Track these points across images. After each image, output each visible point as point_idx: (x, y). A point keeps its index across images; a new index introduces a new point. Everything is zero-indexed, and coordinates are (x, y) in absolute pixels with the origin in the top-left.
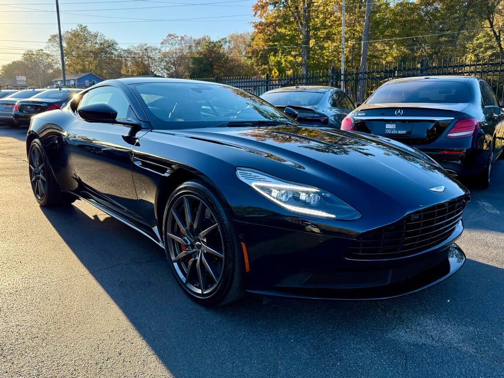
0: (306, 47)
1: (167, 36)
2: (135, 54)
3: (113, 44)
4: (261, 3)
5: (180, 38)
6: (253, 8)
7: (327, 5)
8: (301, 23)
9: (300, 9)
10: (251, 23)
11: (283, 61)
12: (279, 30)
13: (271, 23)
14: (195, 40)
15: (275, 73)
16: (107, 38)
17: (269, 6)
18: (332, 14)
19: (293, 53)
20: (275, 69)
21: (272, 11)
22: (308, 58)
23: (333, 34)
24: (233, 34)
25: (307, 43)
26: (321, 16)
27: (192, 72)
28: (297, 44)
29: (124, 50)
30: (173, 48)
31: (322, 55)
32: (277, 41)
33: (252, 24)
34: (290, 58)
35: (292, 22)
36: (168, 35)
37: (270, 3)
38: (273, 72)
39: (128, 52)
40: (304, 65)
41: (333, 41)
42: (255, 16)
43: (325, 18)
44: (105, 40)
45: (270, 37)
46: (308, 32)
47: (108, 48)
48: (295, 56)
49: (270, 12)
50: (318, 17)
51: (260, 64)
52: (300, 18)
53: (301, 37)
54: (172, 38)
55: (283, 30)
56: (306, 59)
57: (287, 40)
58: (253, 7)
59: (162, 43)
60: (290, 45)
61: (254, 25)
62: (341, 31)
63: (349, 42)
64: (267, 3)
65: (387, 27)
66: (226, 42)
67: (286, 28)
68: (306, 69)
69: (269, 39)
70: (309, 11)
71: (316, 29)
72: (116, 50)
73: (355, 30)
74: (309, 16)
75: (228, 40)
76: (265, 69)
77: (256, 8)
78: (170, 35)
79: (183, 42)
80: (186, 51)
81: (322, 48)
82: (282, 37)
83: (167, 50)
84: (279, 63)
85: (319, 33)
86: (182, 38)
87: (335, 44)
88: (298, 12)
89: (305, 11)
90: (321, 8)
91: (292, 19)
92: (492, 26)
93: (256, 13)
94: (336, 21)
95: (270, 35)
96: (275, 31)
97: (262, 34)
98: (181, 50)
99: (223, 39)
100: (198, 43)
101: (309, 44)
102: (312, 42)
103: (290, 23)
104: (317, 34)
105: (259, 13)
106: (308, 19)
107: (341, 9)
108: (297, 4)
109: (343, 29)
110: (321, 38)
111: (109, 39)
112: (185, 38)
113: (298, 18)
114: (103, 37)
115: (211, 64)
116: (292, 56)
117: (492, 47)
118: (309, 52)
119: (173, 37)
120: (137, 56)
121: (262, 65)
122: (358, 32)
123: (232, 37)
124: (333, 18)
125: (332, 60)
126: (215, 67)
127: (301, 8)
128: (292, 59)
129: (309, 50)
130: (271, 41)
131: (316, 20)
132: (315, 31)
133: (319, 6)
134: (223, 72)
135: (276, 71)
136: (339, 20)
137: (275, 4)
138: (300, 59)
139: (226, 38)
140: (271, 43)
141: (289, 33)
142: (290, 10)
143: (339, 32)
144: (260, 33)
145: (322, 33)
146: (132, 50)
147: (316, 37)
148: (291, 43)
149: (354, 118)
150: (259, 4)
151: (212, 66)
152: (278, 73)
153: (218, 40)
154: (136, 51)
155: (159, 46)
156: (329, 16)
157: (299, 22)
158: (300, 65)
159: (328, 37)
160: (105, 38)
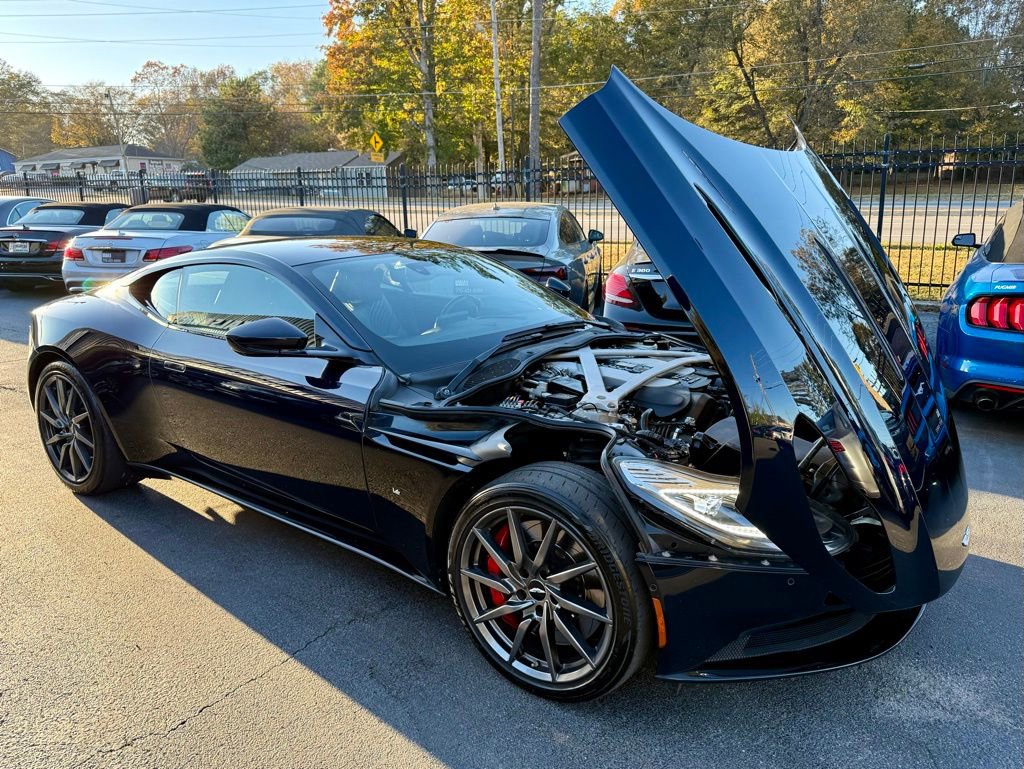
0: (431, 96)
1: (145, 67)
2: (80, 102)
3: (29, 82)
4: (340, 12)
5: (171, 71)
6: (325, 20)
7: (463, 18)
8: (418, 50)
9: (413, 25)
10: (322, 47)
11: (389, 121)
12: (377, 63)
13: (361, 50)
14: (202, 76)
15: (376, 142)
16: (15, 70)
17: (355, 16)
18: (471, 35)
19: (407, 106)
20: (376, 135)
21: (360, 26)
22: (435, 116)
23: (477, 72)
24: (280, 63)
25: (431, 87)
26: (454, 39)
27: (207, 140)
28: (413, 90)
29: (53, 94)
30: (159, 92)
31: (459, 110)
32: (376, 83)
33: (324, 50)
34: (401, 115)
35: (401, 49)
36: (145, 63)
37: (356, 13)
38: (372, 142)
39: (65, 98)
40: (429, 128)
41: (478, 84)
42: (329, 35)
43: (461, 43)
44: (11, 74)
45: (362, 76)
46: (431, 67)
47: (19, 90)
48: (410, 112)
49: (358, 29)
50: (448, 41)
51: (345, 125)
52: (415, 42)
53: (419, 74)
54: (155, 71)
55: (384, 64)
56: (432, 117)
57: (393, 81)
58: (324, 18)
59: (135, 80)
60: (399, 91)
61: (328, 52)
62: (491, 68)
63: (507, 87)
64: (351, 11)
65: (570, 61)
66: (266, 78)
67: (389, 60)
68: (434, 135)
69: (360, 78)
70: (431, 30)
71: (447, 63)
72: (38, 93)
73: (515, 66)
74: (432, 39)
75: (270, 75)
76: (355, 134)
77: (330, 20)
78: (149, 65)
79: (178, 79)
80: (185, 97)
81: (459, 98)
82: (384, 76)
83: (147, 93)
84: (382, 124)
85: (452, 70)
86: (176, 71)
87: (482, 91)
88: (411, 31)
89: (424, 29)
90: (453, 24)
91: (400, 43)
92: (741, 64)
93: (330, 31)
94: (481, 48)
95: (361, 72)
96: (371, 64)
97: (345, 70)
98: (176, 94)
99: (260, 74)
100: (210, 81)
101: (435, 91)
102: (440, 87)
103: (397, 50)
104: (448, 71)
105: (336, 29)
106: (430, 42)
107: (489, 26)
108: (407, 15)
109: (496, 63)
110: (456, 78)
111: (20, 72)
112: (182, 70)
113: (411, 42)
114: (5, 67)
115: (244, 124)
116: (405, 111)
117: (740, 98)
118: (436, 106)
119: (156, 68)
120: (84, 107)
121: (349, 127)
122: (520, 68)
123: (277, 70)
124: (474, 43)
125: (478, 119)
126: (252, 128)
127: (416, 24)
128: (405, 116)
129: (435, 100)
130: (363, 83)
131: (445, 45)
132: (445, 66)
133: (449, 21)
134: (268, 138)
135: (378, 139)
136: (486, 47)
137: (366, 14)
138: (419, 117)
139: (265, 72)
140: (362, 86)
141: (396, 68)
142: (396, 26)
143: (489, 70)
144: (343, 67)
145: (458, 71)
146: (71, 93)
147: (445, 75)
148: (402, 86)
149: (631, 276)
150: (335, 12)
151: (245, 126)
152: (381, 143)
153: (249, 75)
154: (81, 97)
155: (128, 86)
156: (468, 39)
157: (414, 50)
158: (423, 126)
159: (469, 78)
160: (12, 70)
